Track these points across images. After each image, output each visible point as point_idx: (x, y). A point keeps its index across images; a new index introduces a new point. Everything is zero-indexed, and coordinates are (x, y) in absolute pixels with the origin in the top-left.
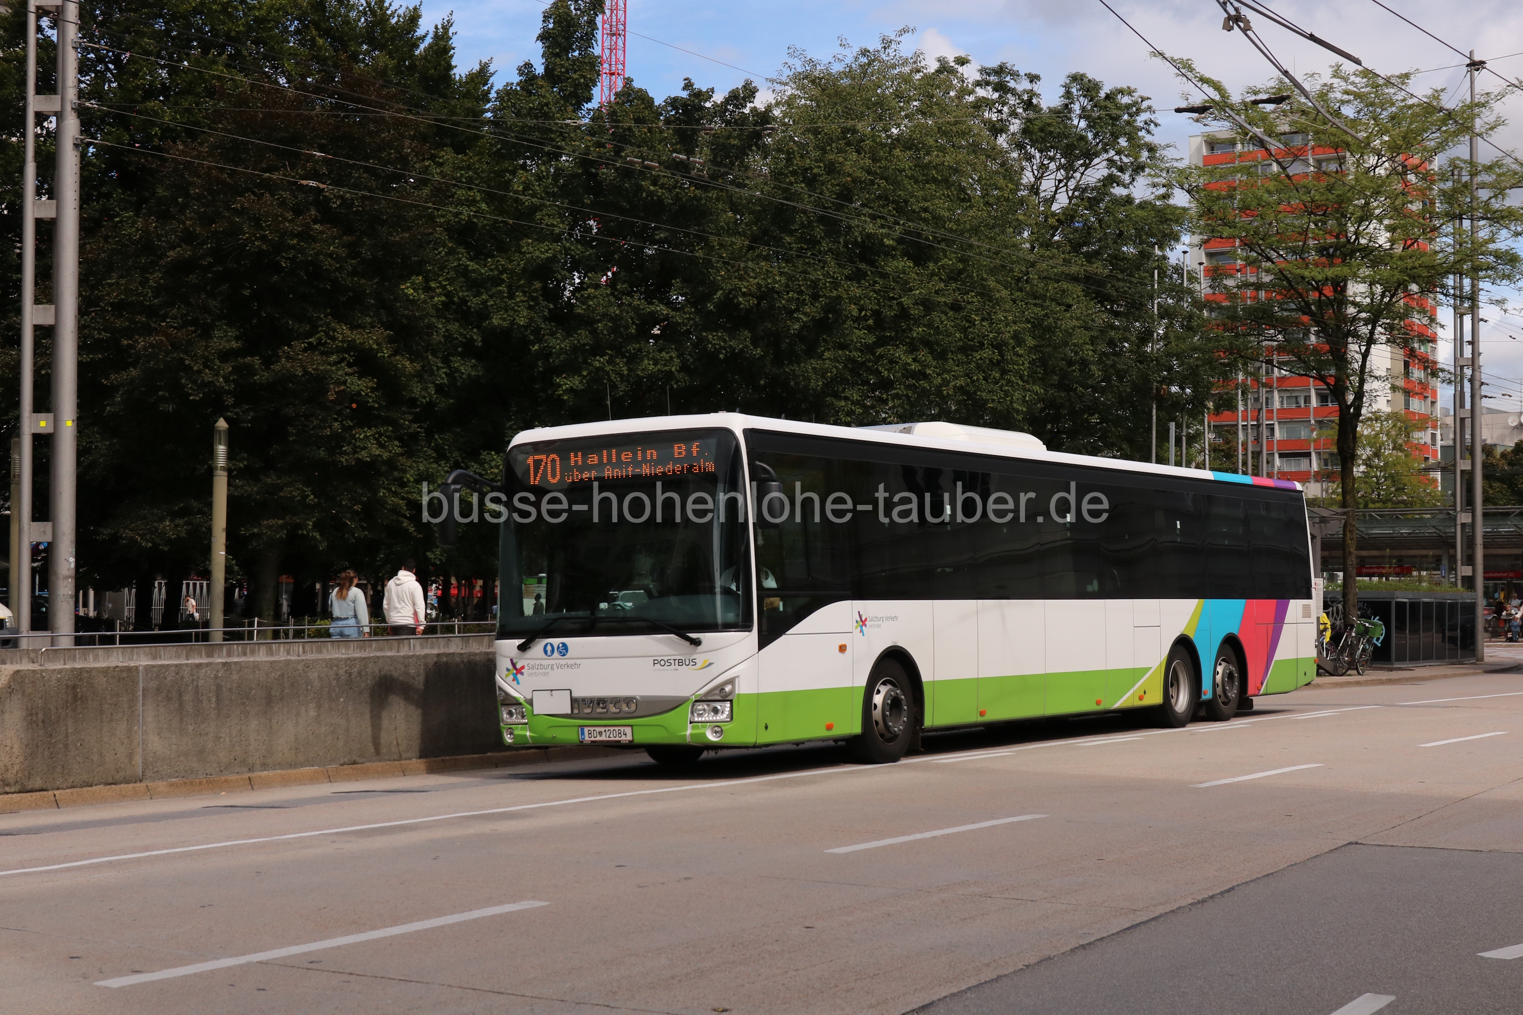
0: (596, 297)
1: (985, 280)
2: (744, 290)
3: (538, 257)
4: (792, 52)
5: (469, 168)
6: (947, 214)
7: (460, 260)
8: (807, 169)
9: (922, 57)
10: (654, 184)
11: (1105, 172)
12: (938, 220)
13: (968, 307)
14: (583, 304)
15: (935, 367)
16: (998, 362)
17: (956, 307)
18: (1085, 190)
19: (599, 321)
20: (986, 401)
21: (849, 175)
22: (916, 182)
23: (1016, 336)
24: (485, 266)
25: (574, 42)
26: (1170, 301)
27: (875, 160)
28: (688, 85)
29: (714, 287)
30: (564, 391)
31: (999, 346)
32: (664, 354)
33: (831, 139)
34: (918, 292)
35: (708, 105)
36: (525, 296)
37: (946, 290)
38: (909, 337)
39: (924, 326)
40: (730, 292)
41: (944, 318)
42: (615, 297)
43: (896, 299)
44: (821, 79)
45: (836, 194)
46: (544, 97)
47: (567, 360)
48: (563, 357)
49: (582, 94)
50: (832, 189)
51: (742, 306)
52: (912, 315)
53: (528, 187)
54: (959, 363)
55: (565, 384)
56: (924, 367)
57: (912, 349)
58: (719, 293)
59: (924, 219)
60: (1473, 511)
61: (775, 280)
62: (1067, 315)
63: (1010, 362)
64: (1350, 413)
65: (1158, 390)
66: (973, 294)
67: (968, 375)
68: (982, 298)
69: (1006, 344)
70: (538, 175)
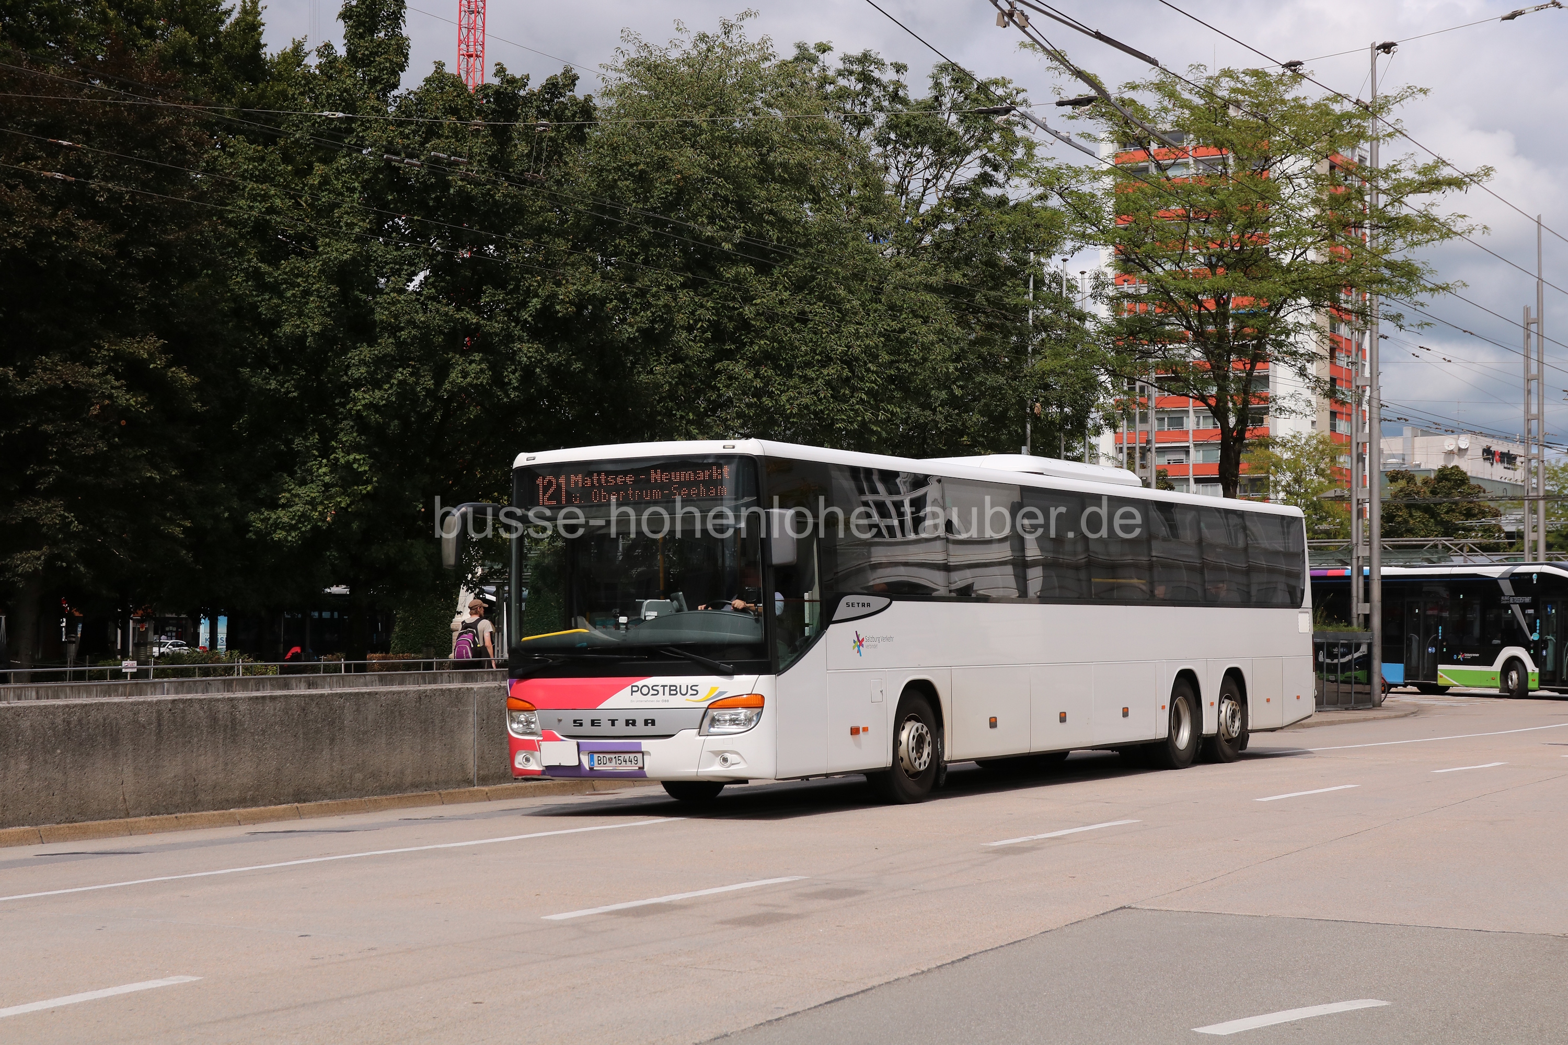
0: (399, 302)
1: (834, 288)
2: (561, 297)
3: (336, 258)
4: (626, 35)
5: (262, 159)
6: (792, 217)
7: (249, 261)
8: (632, 166)
9: (769, 43)
10: (462, 180)
11: (978, 171)
12: (783, 223)
13: (817, 318)
14: (386, 309)
15: (779, 384)
16: (848, 379)
18: (957, 190)
19: (402, 329)
21: (680, 172)
22: (762, 181)
23: (867, 350)
24: (278, 269)
25: (380, 22)
26: (1048, 312)
27: (713, 157)
28: (500, 70)
29: (530, 293)
30: (363, 405)
31: (849, 361)
32: (474, 365)
33: (666, 132)
34: (758, 301)
35: (523, 93)
36: (320, 302)
37: (793, 300)
38: (749, 351)
39: (767, 338)
40: (546, 300)
41: (788, 329)
42: (423, 304)
43: (737, 309)
44: (656, 67)
45: (665, 193)
46: (344, 82)
47: (367, 372)
48: (363, 370)
49: (388, 79)
50: (661, 187)
51: (560, 314)
52: (754, 326)
53: (325, 181)
54: (806, 379)
55: (364, 398)
56: (766, 385)
57: (754, 363)
58: (535, 300)
59: (768, 222)
60: (1370, 543)
61: (596, 286)
62: (924, 329)
63: (862, 379)
64: (1232, 436)
65: (1032, 409)
66: (821, 304)
67: (816, 393)
68: (831, 308)
69: (857, 359)
70: (337, 169)
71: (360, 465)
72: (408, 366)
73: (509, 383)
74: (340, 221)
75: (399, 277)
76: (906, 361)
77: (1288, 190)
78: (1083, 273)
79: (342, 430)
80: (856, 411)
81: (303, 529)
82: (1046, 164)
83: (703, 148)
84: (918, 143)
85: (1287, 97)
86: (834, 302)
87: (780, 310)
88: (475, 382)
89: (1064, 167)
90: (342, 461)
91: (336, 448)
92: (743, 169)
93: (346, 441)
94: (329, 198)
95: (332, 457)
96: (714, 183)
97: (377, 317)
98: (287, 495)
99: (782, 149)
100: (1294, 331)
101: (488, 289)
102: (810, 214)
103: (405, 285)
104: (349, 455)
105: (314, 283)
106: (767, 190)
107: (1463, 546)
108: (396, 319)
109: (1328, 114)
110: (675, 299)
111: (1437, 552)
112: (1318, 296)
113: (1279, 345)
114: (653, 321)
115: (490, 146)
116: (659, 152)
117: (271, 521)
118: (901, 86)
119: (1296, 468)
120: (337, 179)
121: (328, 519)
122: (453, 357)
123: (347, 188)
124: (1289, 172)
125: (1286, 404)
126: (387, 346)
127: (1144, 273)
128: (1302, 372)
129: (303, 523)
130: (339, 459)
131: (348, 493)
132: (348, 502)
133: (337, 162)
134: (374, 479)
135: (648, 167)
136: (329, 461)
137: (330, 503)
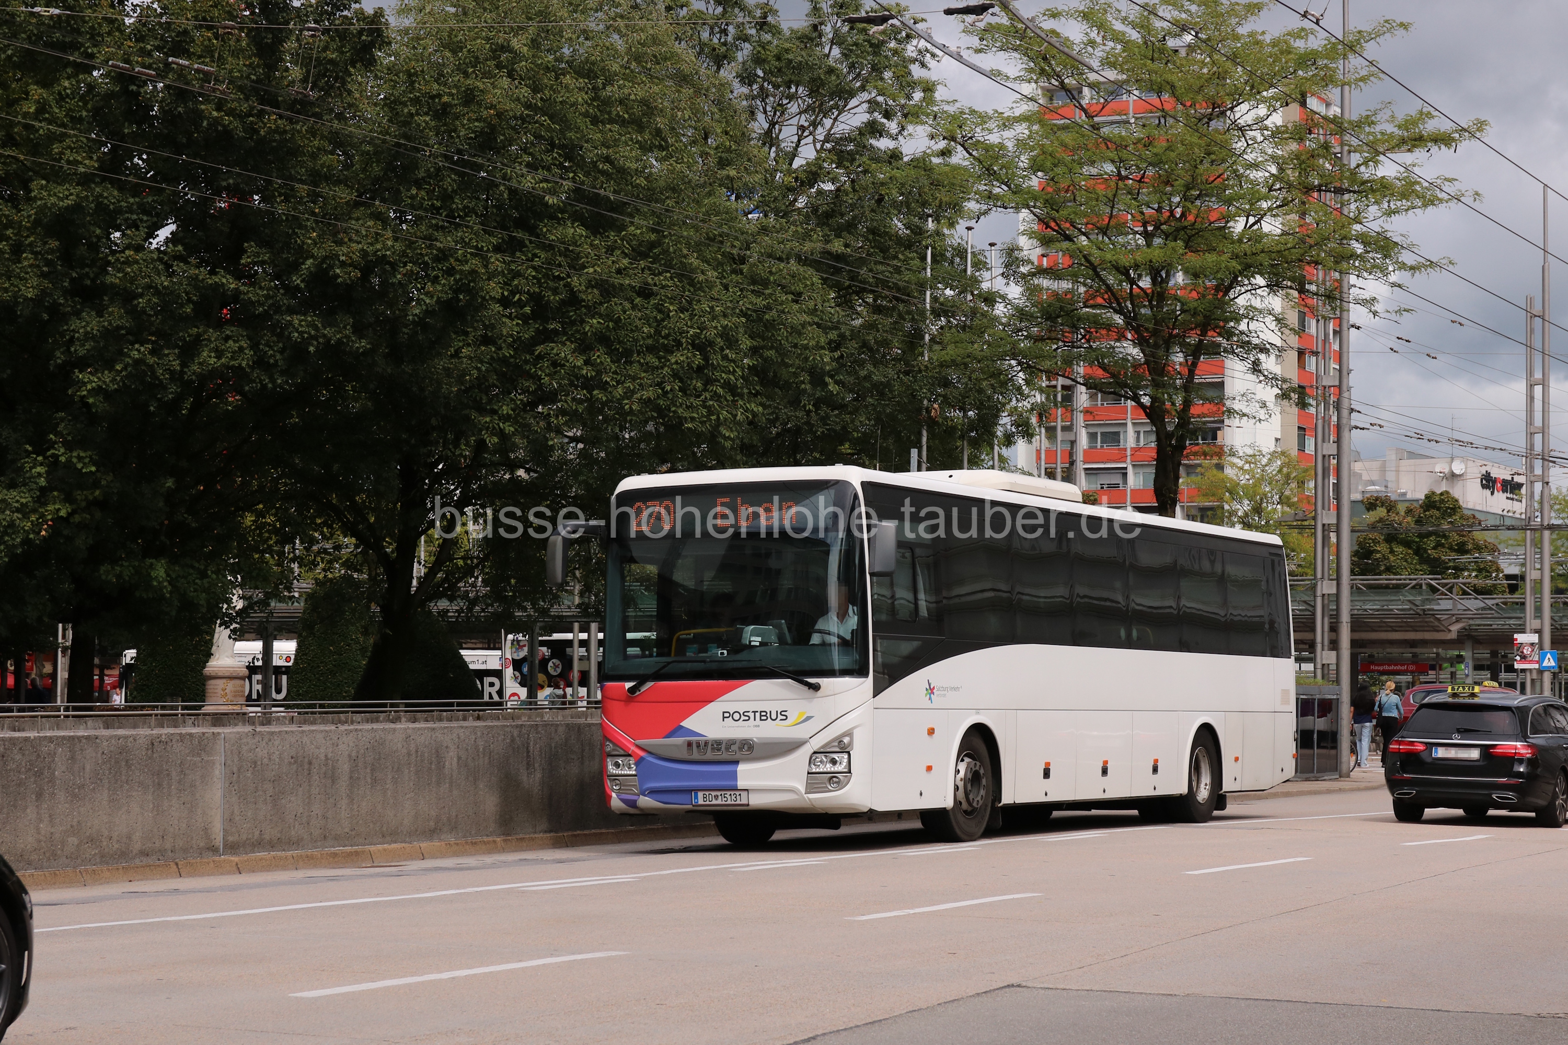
0: (137, 262)
1: (685, 257)
2: (343, 258)
3: (54, 205)
6: (634, 166)
8: (433, 97)
10: (218, 109)
11: (866, 118)
12: (621, 174)
13: (663, 292)
14: (120, 270)
15: (615, 373)
16: (700, 369)
17: (645, 293)
18: (838, 141)
19: (141, 295)
20: (681, 420)
21: (492, 107)
22: (595, 121)
23: (725, 333)
26: (949, 292)
27: (535, 89)
29: (303, 253)
30: (89, 391)
31: (702, 346)
32: (231, 342)
33: (477, 58)
34: (591, 270)
36: (36, 259)
37: (633, 269)
38: (578, 331)
39: (601, 316)
40: (322, 262)
41: (627, 305)
42: (168, 266)
43: (563, 279)
45: (474, 132)
47: (94, 348)
48: (89, 346)
50: (470, 123)
51: (339, 280)
52: (584, 301)
53: (42, 108)
54: (648, 368)
55: (91, 382)
56: (599, 373)
57: (584, 347)
58: (309, 262)
59: (603, 173)
60: (1338, 580)
61: (389, 245)
62: (796, 307)
63: (717, 369)
64: (1171, 445)
65: (928, 411)
66: (668, 275)
67: (660, 385)
68: (680, 280)
69: (711, 344)
70: (59, 93)
71: (85, 464)
72: (148, 342)
73: (276, 365)
74: (61, 158)
75: (137, 229)
76: (772, 348)
77: (1240, 144)
78: (992, 245)
79: (62, 420)
80: (709, 408)
81: (10, 543)
82: (946, 108)
83: (522, 79)
84: (791, 82)
85: (1241, 30)
86: (685, 275)
87: (617, 281)
88: (232, 363)
89: (967, 111)
90: (63, 459)
91: (55, 443)
92: (572, 105)
93: (68, 434)
94: (48, 129)
95: (49, 453)
96: (535, 123)
97: (109, 280)
99: (621, 82)
100: (1246, 317)
101: (251, 247)
102: (655, 163)
103: (146, 240)
104: (71, 451)
105: (28, 236)
106: (601, 131)
107: (1452, 587)
108: (132, 283)
109: (1290, 53)
110: (486, 267)
111: (1421, 594)
112: (1275, 274)
113: (1229, 334)
114: (457, 291)
115: (254, 69)
116: (468, 82)
118: (770, 10)
120: (59, 106)
121: (43, 533)
122: (205, 332)
123: (73, 119)
124: (1241, 122)
125: (1237, 406)
126: (121, 317)
127: (1066, 245)
128: (1256, 368)
129: (8, 534)
130: (58, 456)
131: (68, 499)
132: (69, 510)
133: (59, 85)
134: (103, 483)
135: (453, 99)
136: (45, 458)
137: (47, 511)
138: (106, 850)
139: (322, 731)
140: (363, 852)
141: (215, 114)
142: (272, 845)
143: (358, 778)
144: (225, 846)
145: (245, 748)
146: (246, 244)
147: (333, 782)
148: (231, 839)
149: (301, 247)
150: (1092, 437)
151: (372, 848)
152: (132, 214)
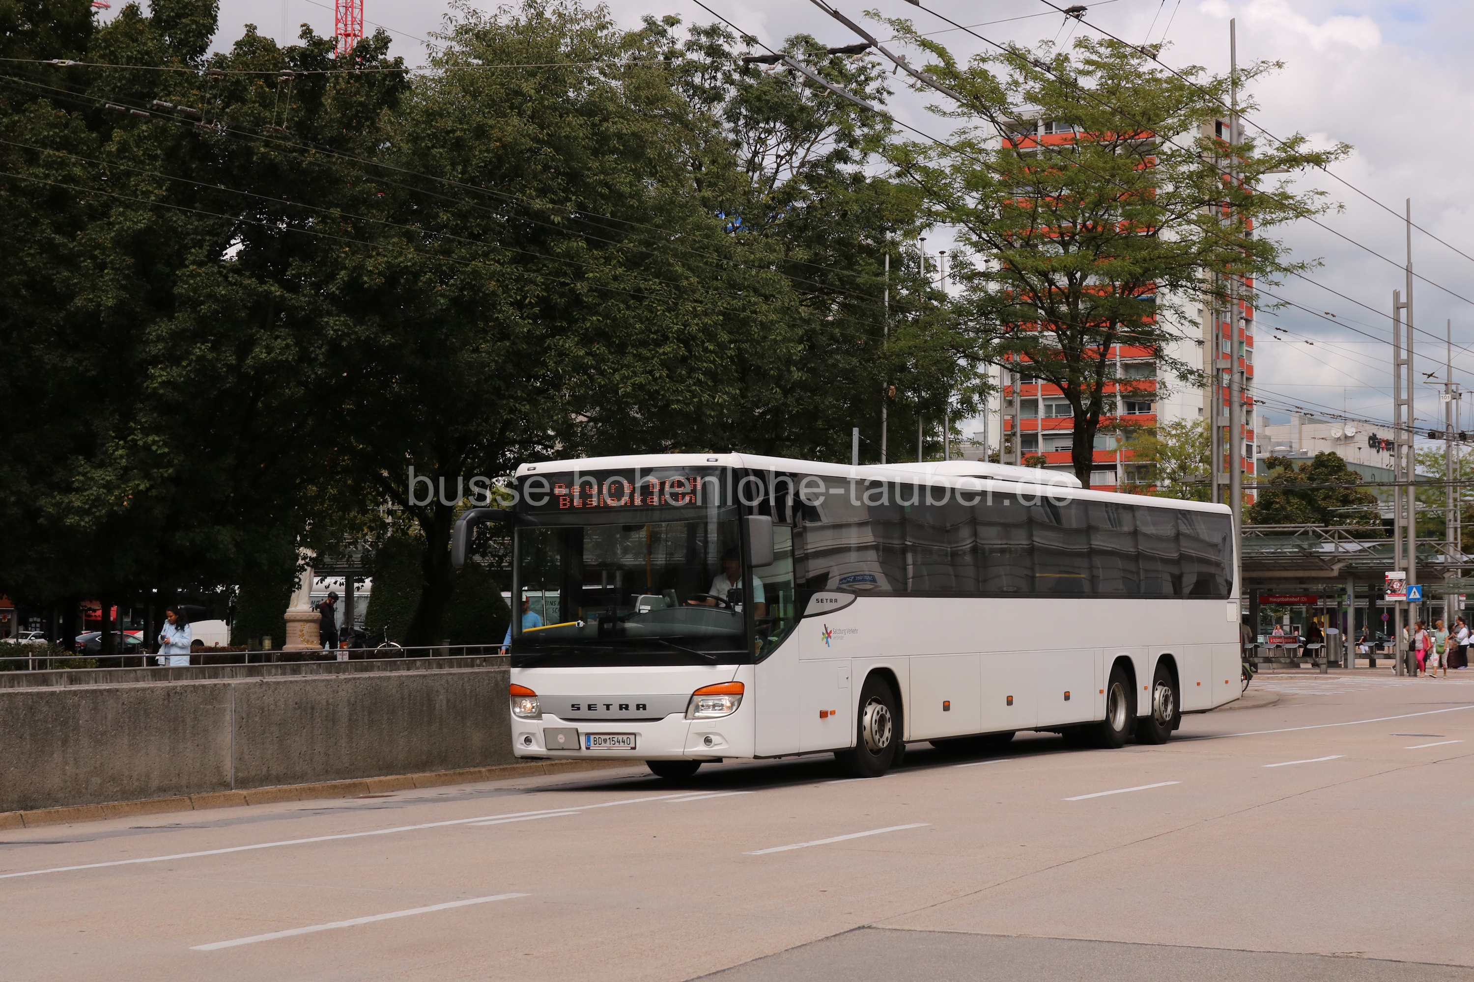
1: (671, 265)
2: (370, 268)
5: (66, 126)
8: (448, 132)
10: (265, 147)
13: (653, 295)
14: (187, 283)
15: (612, 362)
16: (685, 359)
19: (202, 303)
21: (501, 140)
22: (595, 152)
23: (705, 328)
24: (74, 240)
26: (905, 292)
27: (542, 126)
28: (307, 32)
29: (338, 265)
30: (159, 384)
31: (686, 340)
32: (280, 340)
33: (493, 100)
34: (591, 276)
35: (331, 56)
38: (580, 327)
39: (600, 315)
41: (622, 306)
43: (568, 284)
45: (484, 162)
46: (145, 44)
47: (164, 348)
48: (160, 346)
49: (194, 42)
50: (480, 154)
53: (124, 148)
55: (161, 376)
56: (598, 362)
57: (585, 340)
58: (343, 273)
59: (601, 195)
61: (409, 259)
62: (765, 307)
63: (699, 359)
64: (1085, 419)
65: (887, 392)
66: (658, 281)
67: (651, 372)
68: (668, 285)
69: (694, 338)
70: (139, 136)
71: (159, 447)
72: (208, 341)
73: (316, 359)
74: (137, 189)
75: (201, 247)
78: (941, 252)
79: (141, 410)
81: (98, 514)
86: (671, 279)
87: (614, 286)
88: (279, 358)
90: (140, 443)
91: (135, 429)
92: (574, 140)
93: (146, 422)
94: (128, 166)
95: (130, 438)
96: (543, 154)
97: (176, 290)
98: (81, 478)
101: (295, 262)
104: (148, 436)
105: (110, 255)
107: (1334, 533)
117: (63, 506)
119: (1181, 456)
120: (138, 146)
121: (125, 503)
122: (257, 332)
123: (149, 155)
126: (186, 321)
129: (96, 507)
130: (137, 441)
131: (147, 476)
132: (148, 485)
133: (139, 128)
134: (176, 462)
135: (465, 133)
136: (126, 442)
137: (128, 487)
138: (127, 788)
139: (323, 680)
140: (361, 784)
141: (262, 149)
142: (279, 780)
143: (356, 720)
144: (236, 781)
145: (253, 697)
146: (291, 259)
147: (334, 724)
148: (240, 775)
149: (336, 260)
150: (1048, 407)
151: (368, 780)
152: (197, 235)
